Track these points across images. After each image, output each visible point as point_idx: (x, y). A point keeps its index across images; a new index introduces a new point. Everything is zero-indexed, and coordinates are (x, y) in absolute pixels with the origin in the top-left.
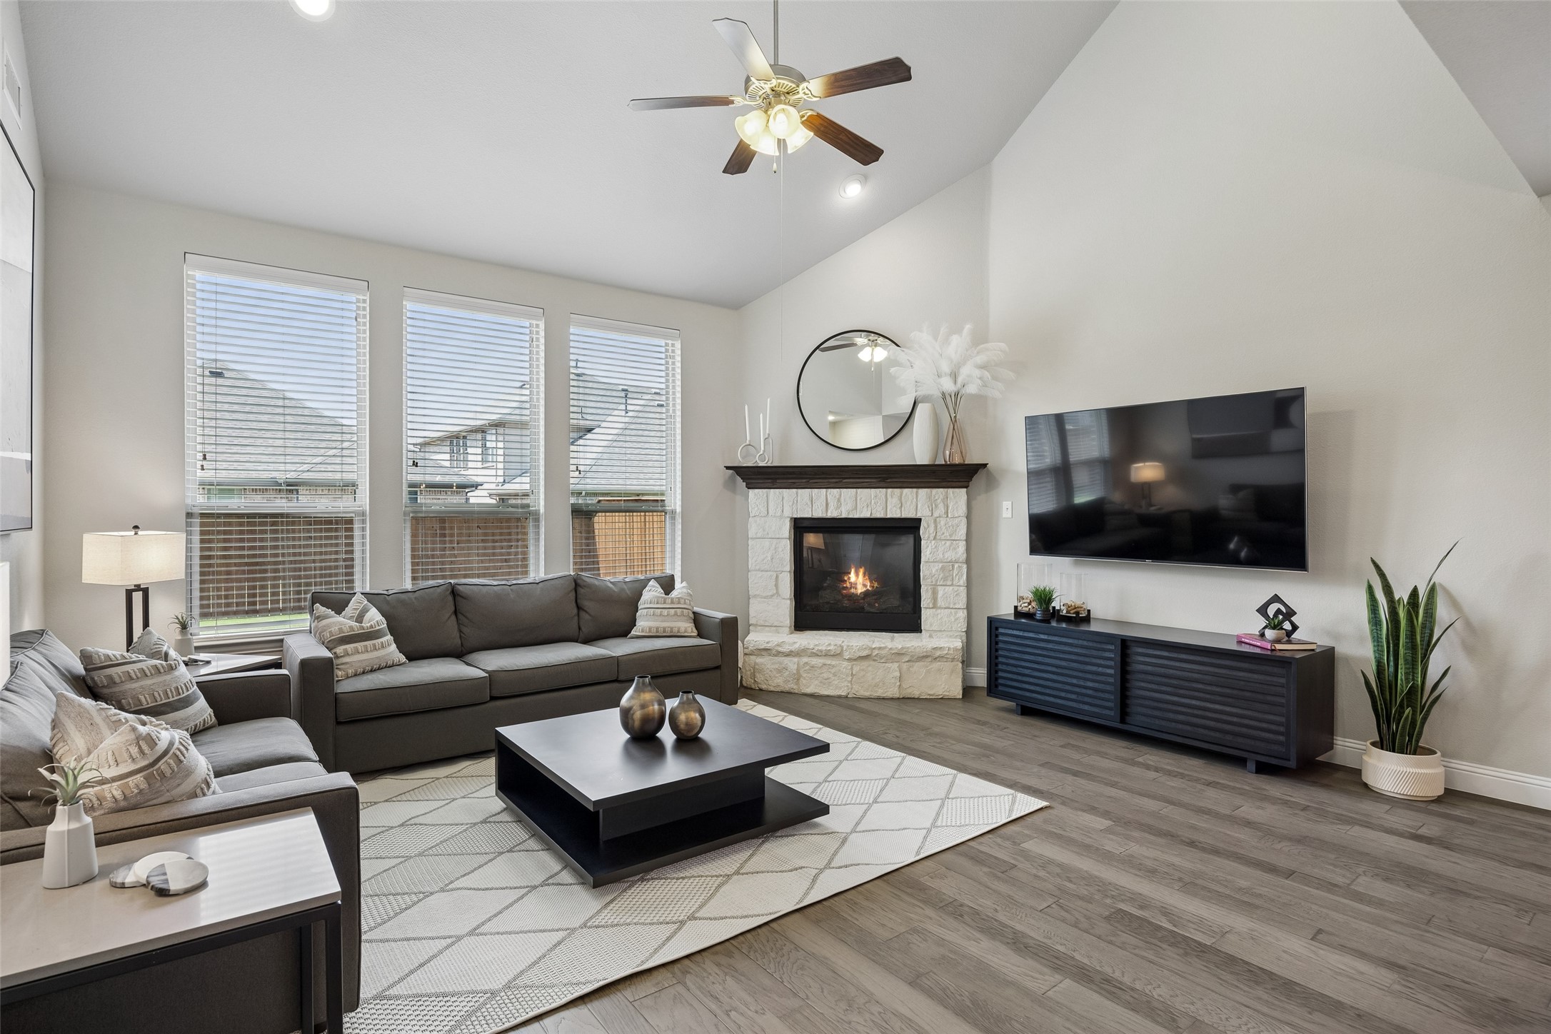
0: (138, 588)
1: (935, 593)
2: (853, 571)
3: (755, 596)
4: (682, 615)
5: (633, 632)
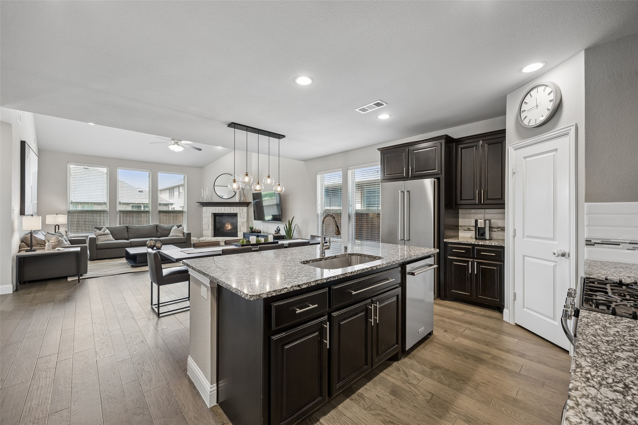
0: (57, 225)
2: (227, 224)
3: (204, 230)
4: (180, 232)
5: (169, 236)
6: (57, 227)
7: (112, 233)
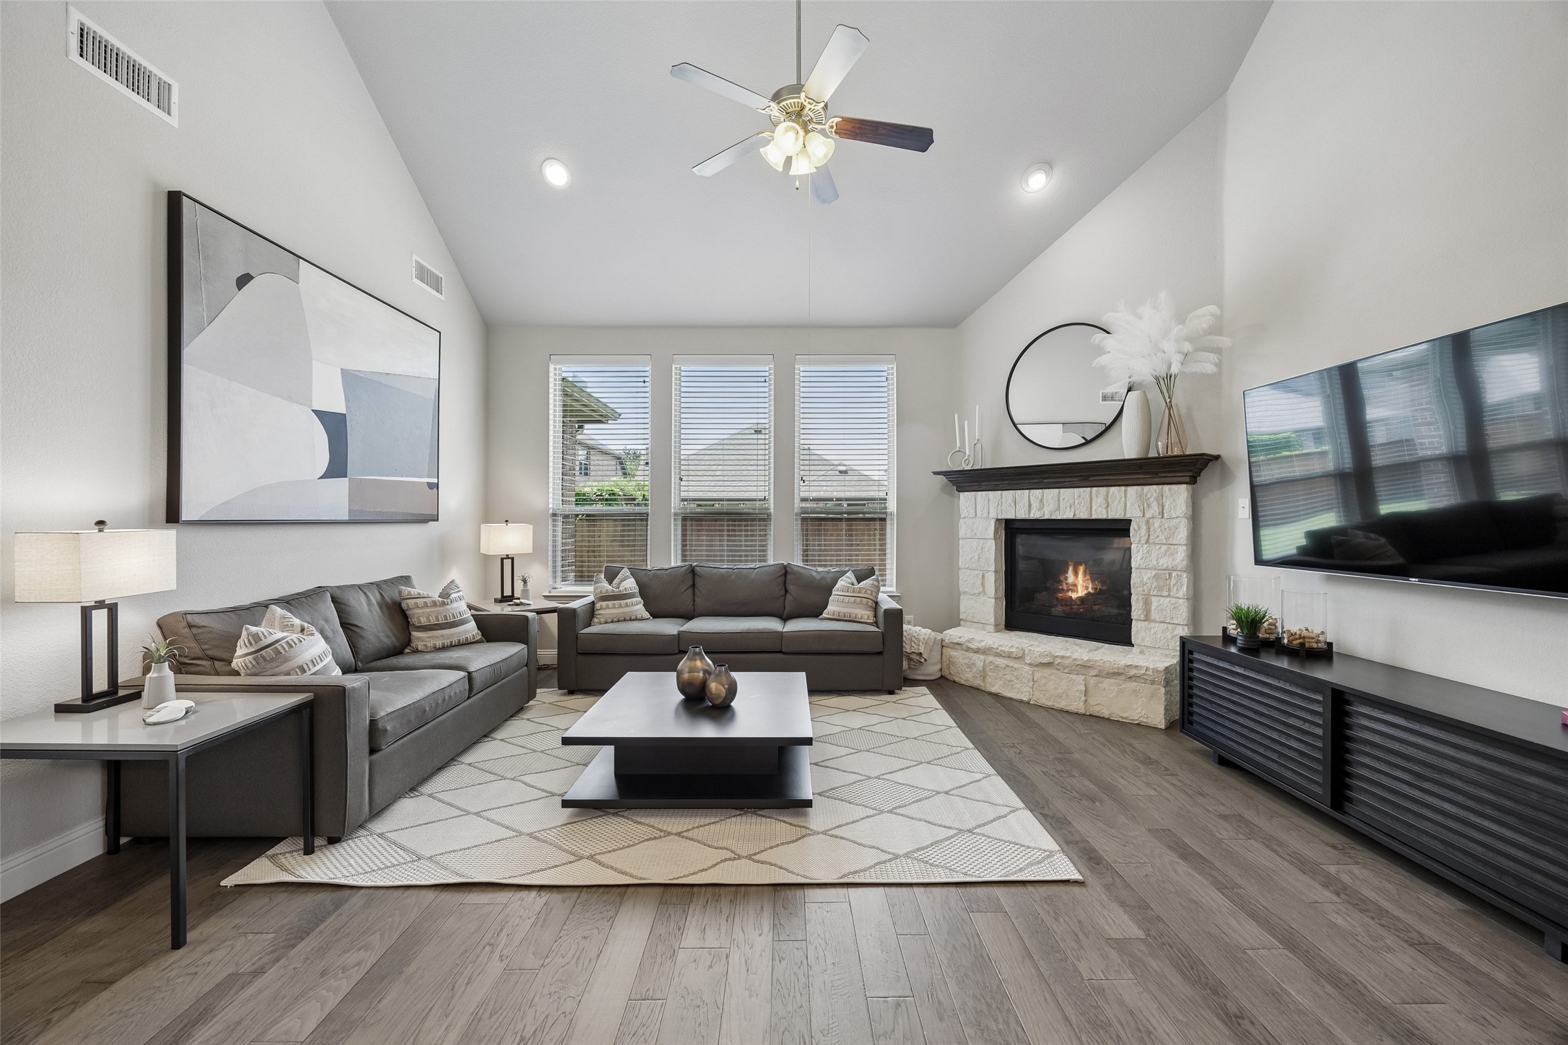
0: (507, 557)
1: (1147, 604)
3: (964, 593)
4: (861, 602)
5: (824, 615)
6: (507, 563)
7: (644, 591)
